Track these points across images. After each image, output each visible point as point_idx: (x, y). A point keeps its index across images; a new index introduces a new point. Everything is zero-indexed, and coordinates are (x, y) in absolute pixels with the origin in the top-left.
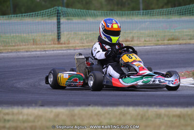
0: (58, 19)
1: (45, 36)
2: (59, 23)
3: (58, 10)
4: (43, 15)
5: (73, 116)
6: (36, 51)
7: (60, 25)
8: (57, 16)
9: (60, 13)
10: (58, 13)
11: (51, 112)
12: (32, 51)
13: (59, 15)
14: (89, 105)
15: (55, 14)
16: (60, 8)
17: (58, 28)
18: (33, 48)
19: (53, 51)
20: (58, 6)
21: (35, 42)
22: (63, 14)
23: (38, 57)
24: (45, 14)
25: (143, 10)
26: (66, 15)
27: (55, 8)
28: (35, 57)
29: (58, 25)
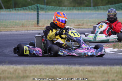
0: (37, 12)
1: (29, 22)
2: (38, 14)
3: (38, 6)
4: (28, 9)
5: (25, 70)
6: (22, 31)
7: (38, 15)
8: (37, 10)
9: (39, 8)
10: (37, 8)
11: (13, 68)
12: (20, 31)
13: (38, 9)
14: (41, 64)
15: (36, 8)
16: (39, 5)
17: (37, 17)
18: (21, 29)
19: (32, 31)
20: (38, 4)
21: (23, 25)
22: (41, 9)
23: (22, 34)
24: (30, 9)
25: (93, 6)
26: (43, 9)
27: (36, 5)
28: (21, 34)
29: (37, 15)
